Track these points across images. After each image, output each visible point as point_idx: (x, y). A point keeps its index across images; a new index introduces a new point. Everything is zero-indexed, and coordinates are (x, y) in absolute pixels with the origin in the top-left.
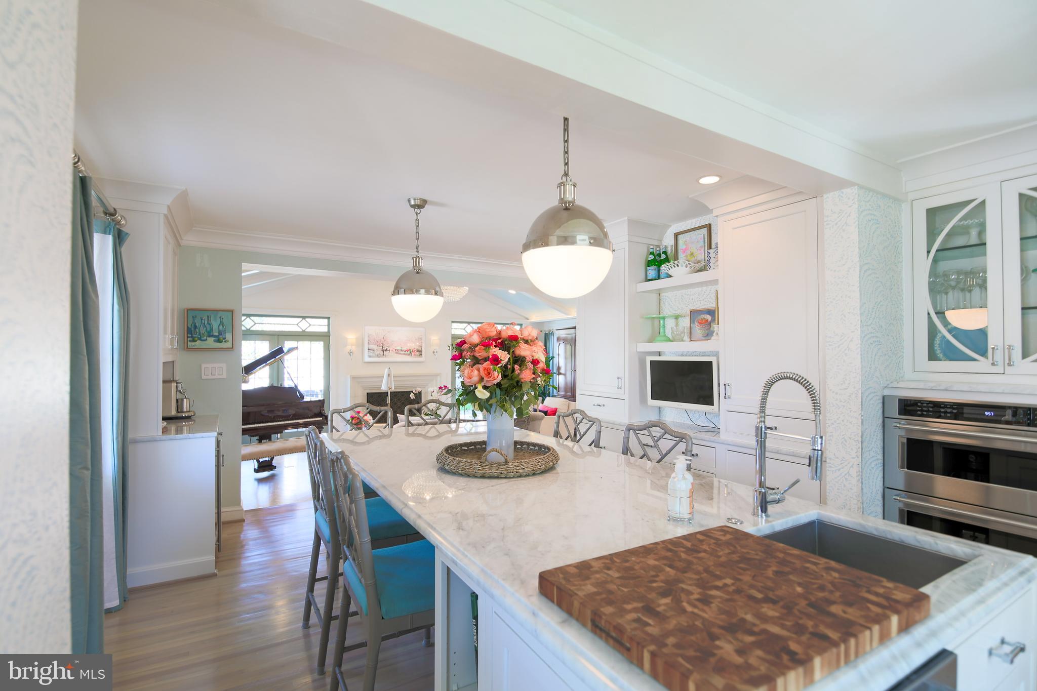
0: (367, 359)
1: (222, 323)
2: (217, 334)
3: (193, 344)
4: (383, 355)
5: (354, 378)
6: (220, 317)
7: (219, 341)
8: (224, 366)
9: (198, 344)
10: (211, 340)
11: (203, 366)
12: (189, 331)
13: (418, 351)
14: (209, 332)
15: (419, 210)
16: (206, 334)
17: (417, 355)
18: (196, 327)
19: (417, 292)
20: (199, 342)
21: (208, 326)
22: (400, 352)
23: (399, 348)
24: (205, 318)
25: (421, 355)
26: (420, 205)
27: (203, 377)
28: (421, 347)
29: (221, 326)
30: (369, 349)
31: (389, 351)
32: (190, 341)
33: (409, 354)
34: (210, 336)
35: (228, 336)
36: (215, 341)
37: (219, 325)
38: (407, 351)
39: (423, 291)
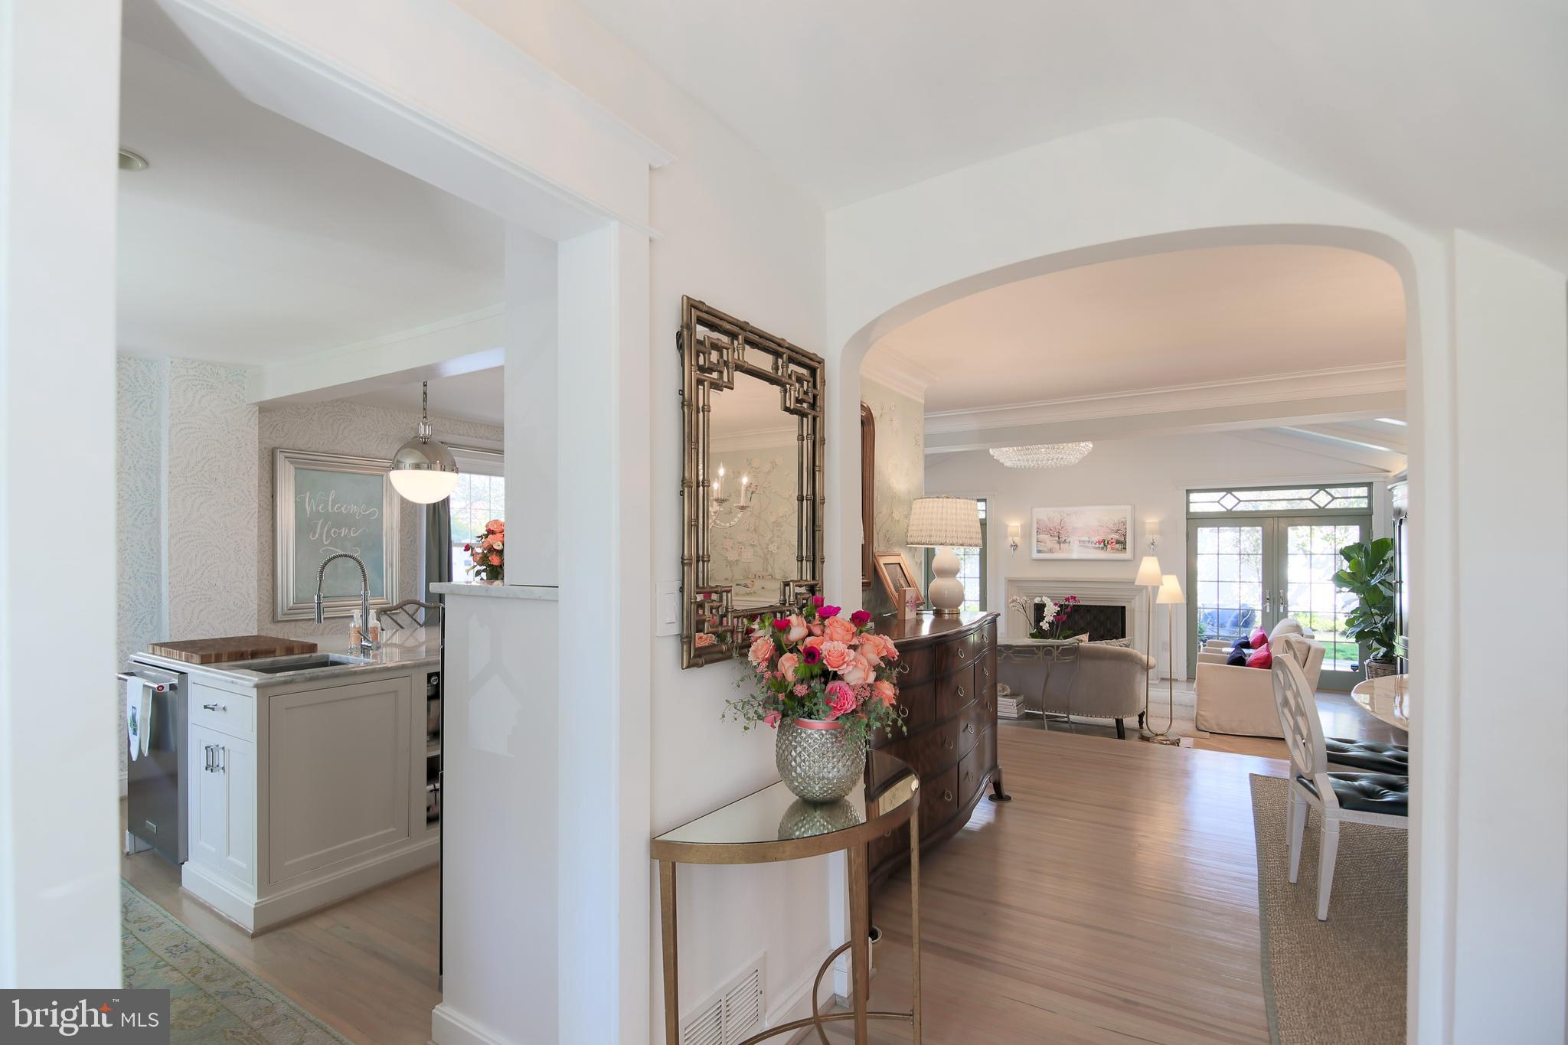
0: (1036, 555)
4: (1060, 549)
5: (1011, 581)
13: (1118, 542)
17: (1117, 549)
22: (1087, 544)
23: (1085, 538)
25: (1125, 548)
28: (1125, 536)
30: (1037, 541)
31: (1069, 542)
33: (1102, 548)
38: (1100, 542)
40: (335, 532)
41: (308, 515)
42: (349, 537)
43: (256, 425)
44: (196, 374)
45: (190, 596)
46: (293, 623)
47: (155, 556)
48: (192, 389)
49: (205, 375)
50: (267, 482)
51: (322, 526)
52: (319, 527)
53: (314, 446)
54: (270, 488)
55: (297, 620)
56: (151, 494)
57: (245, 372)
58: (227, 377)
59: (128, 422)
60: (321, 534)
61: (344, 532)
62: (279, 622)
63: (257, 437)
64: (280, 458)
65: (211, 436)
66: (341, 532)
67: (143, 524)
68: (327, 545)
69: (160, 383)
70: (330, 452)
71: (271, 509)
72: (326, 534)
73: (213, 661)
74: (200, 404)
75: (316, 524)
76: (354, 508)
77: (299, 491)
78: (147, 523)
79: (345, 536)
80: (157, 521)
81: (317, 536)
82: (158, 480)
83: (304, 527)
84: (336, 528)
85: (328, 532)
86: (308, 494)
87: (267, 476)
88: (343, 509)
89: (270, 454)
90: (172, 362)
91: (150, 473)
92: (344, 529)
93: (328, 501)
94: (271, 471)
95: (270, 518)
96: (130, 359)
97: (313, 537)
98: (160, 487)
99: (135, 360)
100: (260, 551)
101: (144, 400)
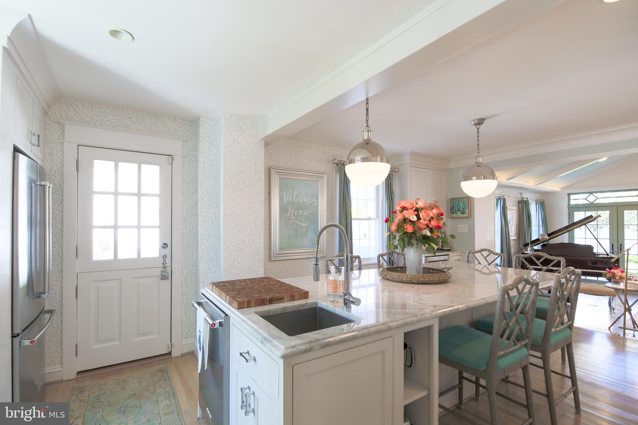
1: (464, 204)
2: (462, 210)
3: (453, 215)
6: (463, 201)
7: (463, 213)
8: (466, 226)
9: (454, 215)
10: (459, 213)
11: (458, 226)
12: (451, 209)
14: (459, 209)
15: (479, 126)
16: (458, 210)
18: (453, 207)
19: (471, 179)
20: (455, 214)
21: (458, 206)
24: (457, 202)
26: (480, 122)
27: (458, 232)
29: (464, 206)
32: (452, 214)
34: (459, 211)
35: (467, 211)
36: (461, 213)
37: (463, 206)
39: (474, 178)
40: (297, 213)
41: (285, 203)
42: (303, 215)
43: (263, 151)
44: (236, 123)
45: (233, 248)
46: (278, 262)
47: (218, 225)
48: (234, 132)
49: (240, 124)
50: (267, 186)
51: (291, 209)
52: (290, 210)
53: (287, 166)
54: (268, 188)
55: (280, 260)
56: (216, 192)
57: (258, 122)
58: (250, 125)
59: (206, 153)
60: (291, 214)
61: (301, 212)
62: (272, 261)
63: (264, 158)
64: (273, 172)
65: (243, 158)
66: (299, 213)
67: (213, 208)
68: (293, 220)
69: (220, 131)
70: (295, 169)
71: (268, 200)
72: (293, 214)
73: (246, 306)
74: (238, 140)
75: (288, 208)
76: (305, 199)
77: (281, 191)
78: (215, 208)
79: (302, 214)
80: (219, 206)
81: (289, 215)
82: (219, 183)
83: (283, 210)
84: (297, 210)
85: (294, 212)
86: (285, 192)
87: (267, 182)
88: (300, 199)
89: (268, 170)
90: (225, 117)
91: (216, 181)
92: (301, 211)
93: (294, 195)
94: (269, 180)
95: (268, 205)
96: (207, 119)
97: (287, 215)
98: (220, 187)
99: (209, 120)
100: (265, 223)
101: (213, 141)
